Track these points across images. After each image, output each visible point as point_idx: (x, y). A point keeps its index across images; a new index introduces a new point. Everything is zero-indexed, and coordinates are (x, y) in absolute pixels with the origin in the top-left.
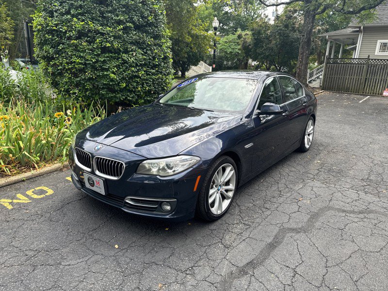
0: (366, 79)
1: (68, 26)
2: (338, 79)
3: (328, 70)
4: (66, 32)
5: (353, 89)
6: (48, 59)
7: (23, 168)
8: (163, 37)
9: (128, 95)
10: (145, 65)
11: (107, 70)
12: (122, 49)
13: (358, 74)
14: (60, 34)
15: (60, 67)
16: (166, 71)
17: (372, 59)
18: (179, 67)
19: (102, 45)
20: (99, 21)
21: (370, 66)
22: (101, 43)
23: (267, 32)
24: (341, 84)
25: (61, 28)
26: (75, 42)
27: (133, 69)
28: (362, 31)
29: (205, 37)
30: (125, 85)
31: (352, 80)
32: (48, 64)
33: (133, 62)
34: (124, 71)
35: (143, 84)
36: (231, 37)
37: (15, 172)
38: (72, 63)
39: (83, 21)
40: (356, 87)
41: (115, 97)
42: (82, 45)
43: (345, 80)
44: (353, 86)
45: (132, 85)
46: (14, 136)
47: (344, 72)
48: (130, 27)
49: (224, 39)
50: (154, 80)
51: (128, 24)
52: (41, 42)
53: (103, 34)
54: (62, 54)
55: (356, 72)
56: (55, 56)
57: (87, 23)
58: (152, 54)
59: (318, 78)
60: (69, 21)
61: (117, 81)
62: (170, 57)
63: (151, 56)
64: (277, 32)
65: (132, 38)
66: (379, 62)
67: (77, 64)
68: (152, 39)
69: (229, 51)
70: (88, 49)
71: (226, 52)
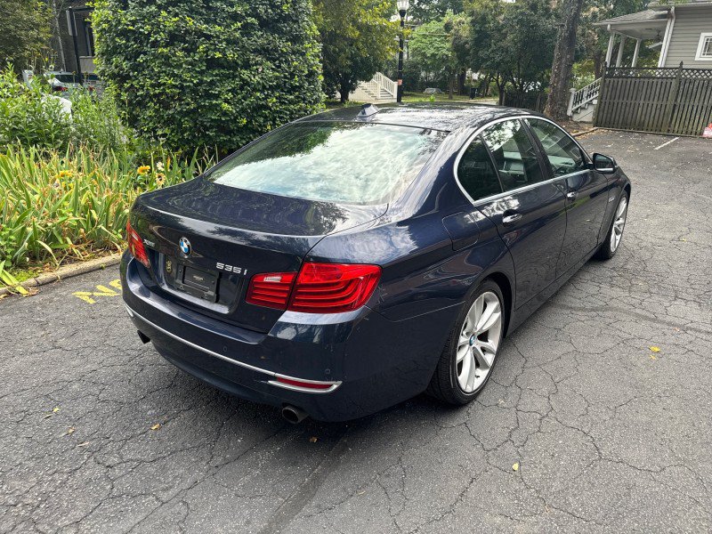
0: (675, 105)
1: (153, 25)
2: (623, 107)
3: (606, 89)
4: (149, 35)
5: (651, 123)
6: (121, 78)
7: (98, 250)
8: (307, 38)
9: (250, 138)
10: (278, 87)
11: (217, 97)
12: (240, 63)
13: (661, 97)
14: (138, 38)
15: (140, 93)
16: (312, 96)
17: (687, 70)
18: (336, 84)
19: (207, 55)
20: (201, 14)
21: (683, 82)
22: (207, 52)
23: (497, 19)
24: (630, 115)
25: (141, 27)
26: (165, 50)
27: (258, 94)
28: (674, 15)
29: (383, 29)
30: (245, 121)
31: (649, 109)
32: (121, 87)
33: (258, 83)
34: (244, 98)
35: (274, 120)
36: (435, 26)
37: (88, 255)
38: (159, 85)
39: (176, 15)
40: (655, 123)
41: (230, 141)
42: (176, 56)
43: (636, 108)
44: (652, 119)
45: (256, 121)
46: (83, 202)
47: (635, 92)
48: (253, 24)
49: (420, 30)
50: (292, 113)
51: (250, 20)
52: (107, 50)
53: (208, 37)
54: (143, 70)
55: (657, 93)
56: (131, 74)
57: (183, 20)
58: (289, 68)
59: (590, 103)
60: (155, 15)
61: (233, 114)
62: (320, 72)
63: (287, 72)
64: (516, 17)
65: (256, 41)
66: (700, 74)
67: (169, 88)
68: (289, 43)
69: (429, 52)
70: (186, 62)
71: (424, 55)
